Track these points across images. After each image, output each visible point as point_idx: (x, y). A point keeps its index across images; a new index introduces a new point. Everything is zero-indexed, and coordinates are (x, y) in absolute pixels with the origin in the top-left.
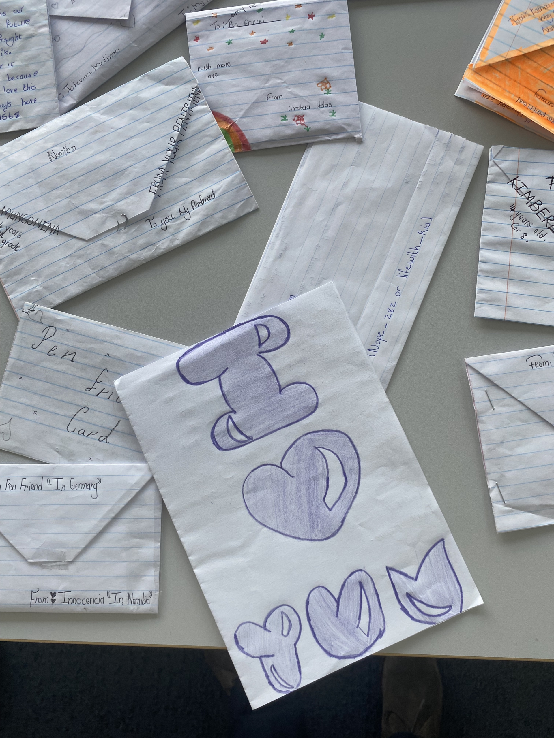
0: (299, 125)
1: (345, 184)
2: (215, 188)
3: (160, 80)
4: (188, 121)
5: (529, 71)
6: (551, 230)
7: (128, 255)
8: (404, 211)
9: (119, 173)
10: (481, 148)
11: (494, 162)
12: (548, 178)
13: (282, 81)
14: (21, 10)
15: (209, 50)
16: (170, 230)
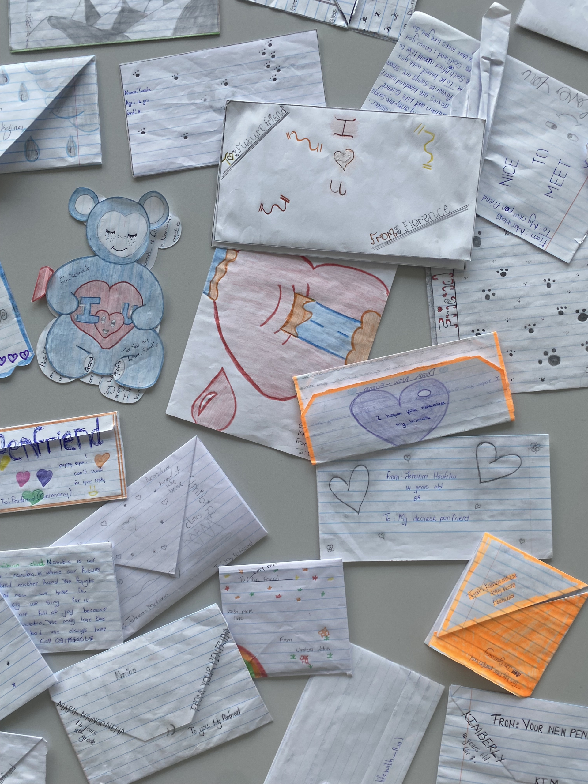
0: (304, 663)
1: (338, 708)
2: (240, 706)
3: (199, 621)
4: (220, 655)
5: (481, 634)
6: (494, 755)
7: (175, 753)
8: (382, 731)
9: (169, 693)
10: (442, 687)
11: (452, 699)
12: (493, 715)
13: (292, 628)
14: (93, 561)
15: (236, 598)
16: (207, 736)
